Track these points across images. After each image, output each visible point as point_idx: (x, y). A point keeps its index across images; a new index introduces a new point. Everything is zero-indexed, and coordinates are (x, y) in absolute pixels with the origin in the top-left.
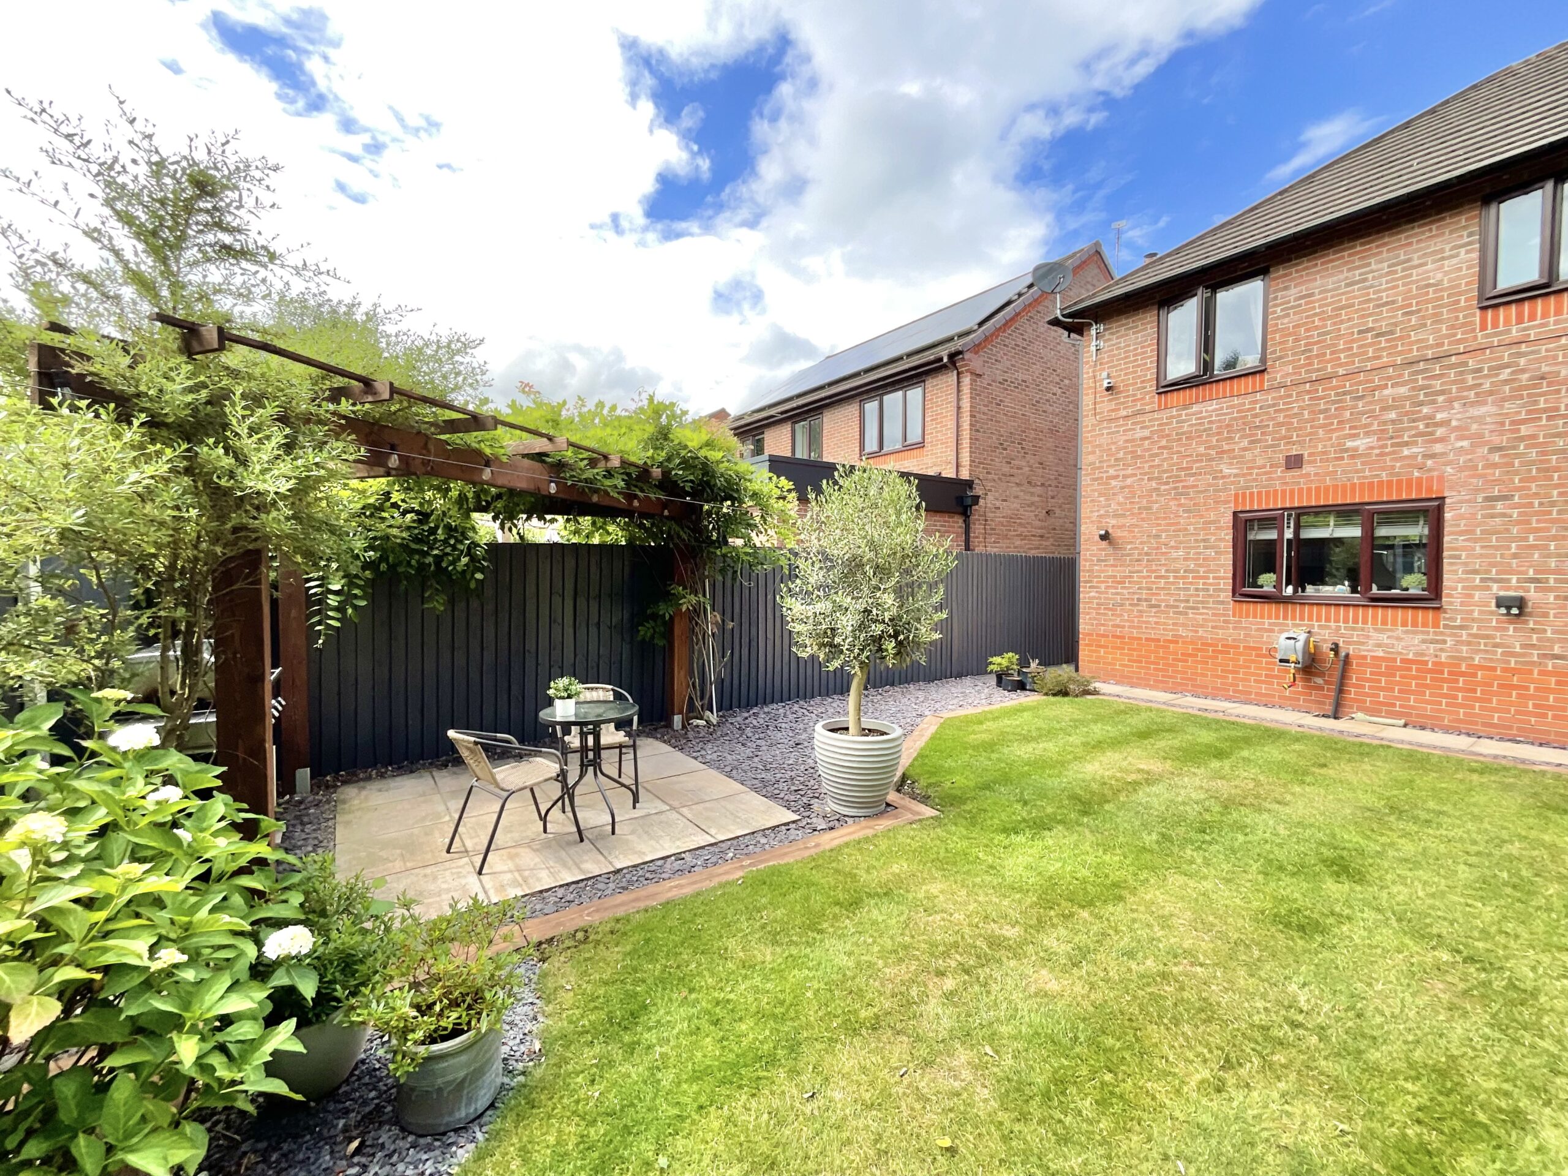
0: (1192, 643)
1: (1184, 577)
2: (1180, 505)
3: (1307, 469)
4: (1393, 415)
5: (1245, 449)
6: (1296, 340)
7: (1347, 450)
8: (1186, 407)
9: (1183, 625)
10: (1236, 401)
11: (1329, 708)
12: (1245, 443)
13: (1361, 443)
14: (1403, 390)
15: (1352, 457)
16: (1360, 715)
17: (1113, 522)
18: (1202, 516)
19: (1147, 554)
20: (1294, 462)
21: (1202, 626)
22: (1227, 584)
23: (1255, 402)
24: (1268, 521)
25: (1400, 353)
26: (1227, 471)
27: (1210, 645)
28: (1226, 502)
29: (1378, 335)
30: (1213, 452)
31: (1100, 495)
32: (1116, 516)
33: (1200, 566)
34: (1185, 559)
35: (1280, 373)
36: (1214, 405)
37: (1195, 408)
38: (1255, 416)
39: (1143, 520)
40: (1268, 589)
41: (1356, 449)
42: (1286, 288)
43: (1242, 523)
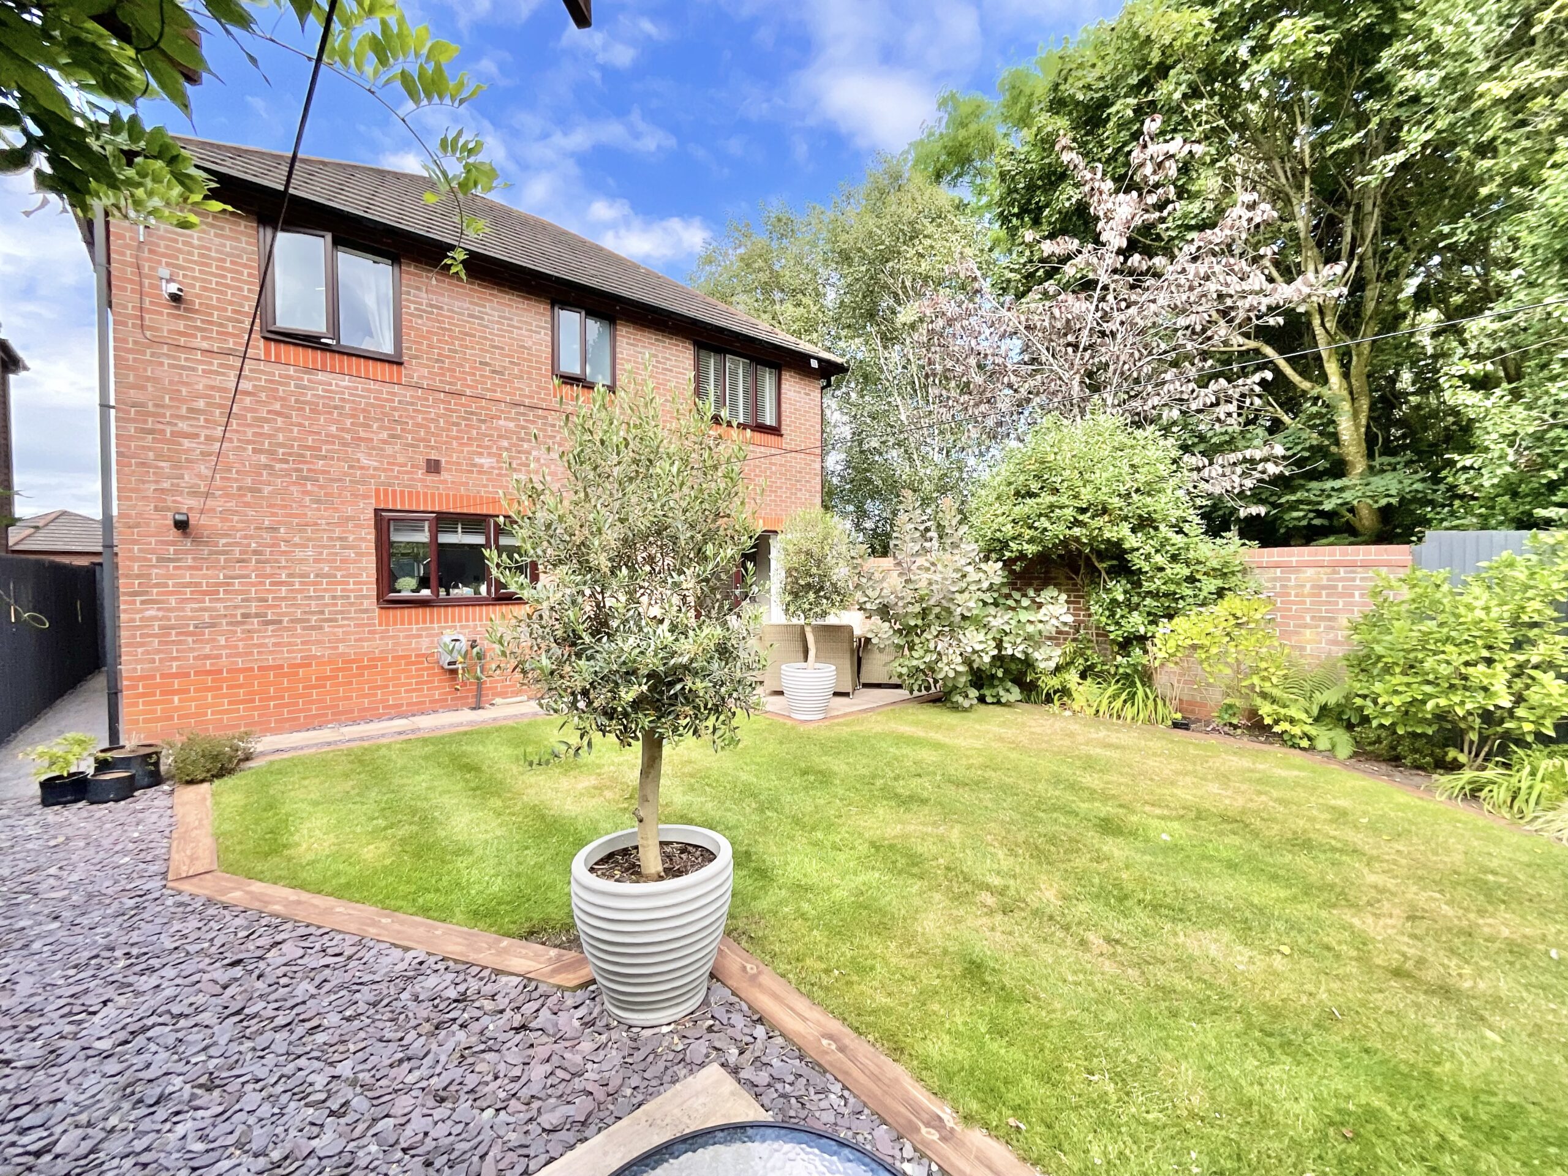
0: (330, 663)
1: (315, 583)
2: (306, 493)
3: (445, 475)
4: (505, 444)
5: (384, 442)
6: (430, 346)
7: (475, 465)
8: (307, 370)
9: (318, 642)
10: (372, 385)
11: (472, 701)
12: (384, 435)
13: (486, 461)
15: (480, 472)
16: (498, 700)
17: (192, 502)
18: (336, 510)
19: (255, 552)
20: (433, 467)
21: (343, 641)
22: (370, 589)
25: (509, 394)
26: (365, 462)
27: (353, 661)
28: (366, 497)
30: (348, 437)
33: (338, 569)
35: (417, 371)
36: (346, 382)
37: (321, 376)
38: (394, 409)
40: (406, 594)
41: (482, 466)
42: (418, 289)
43: (383, 522)
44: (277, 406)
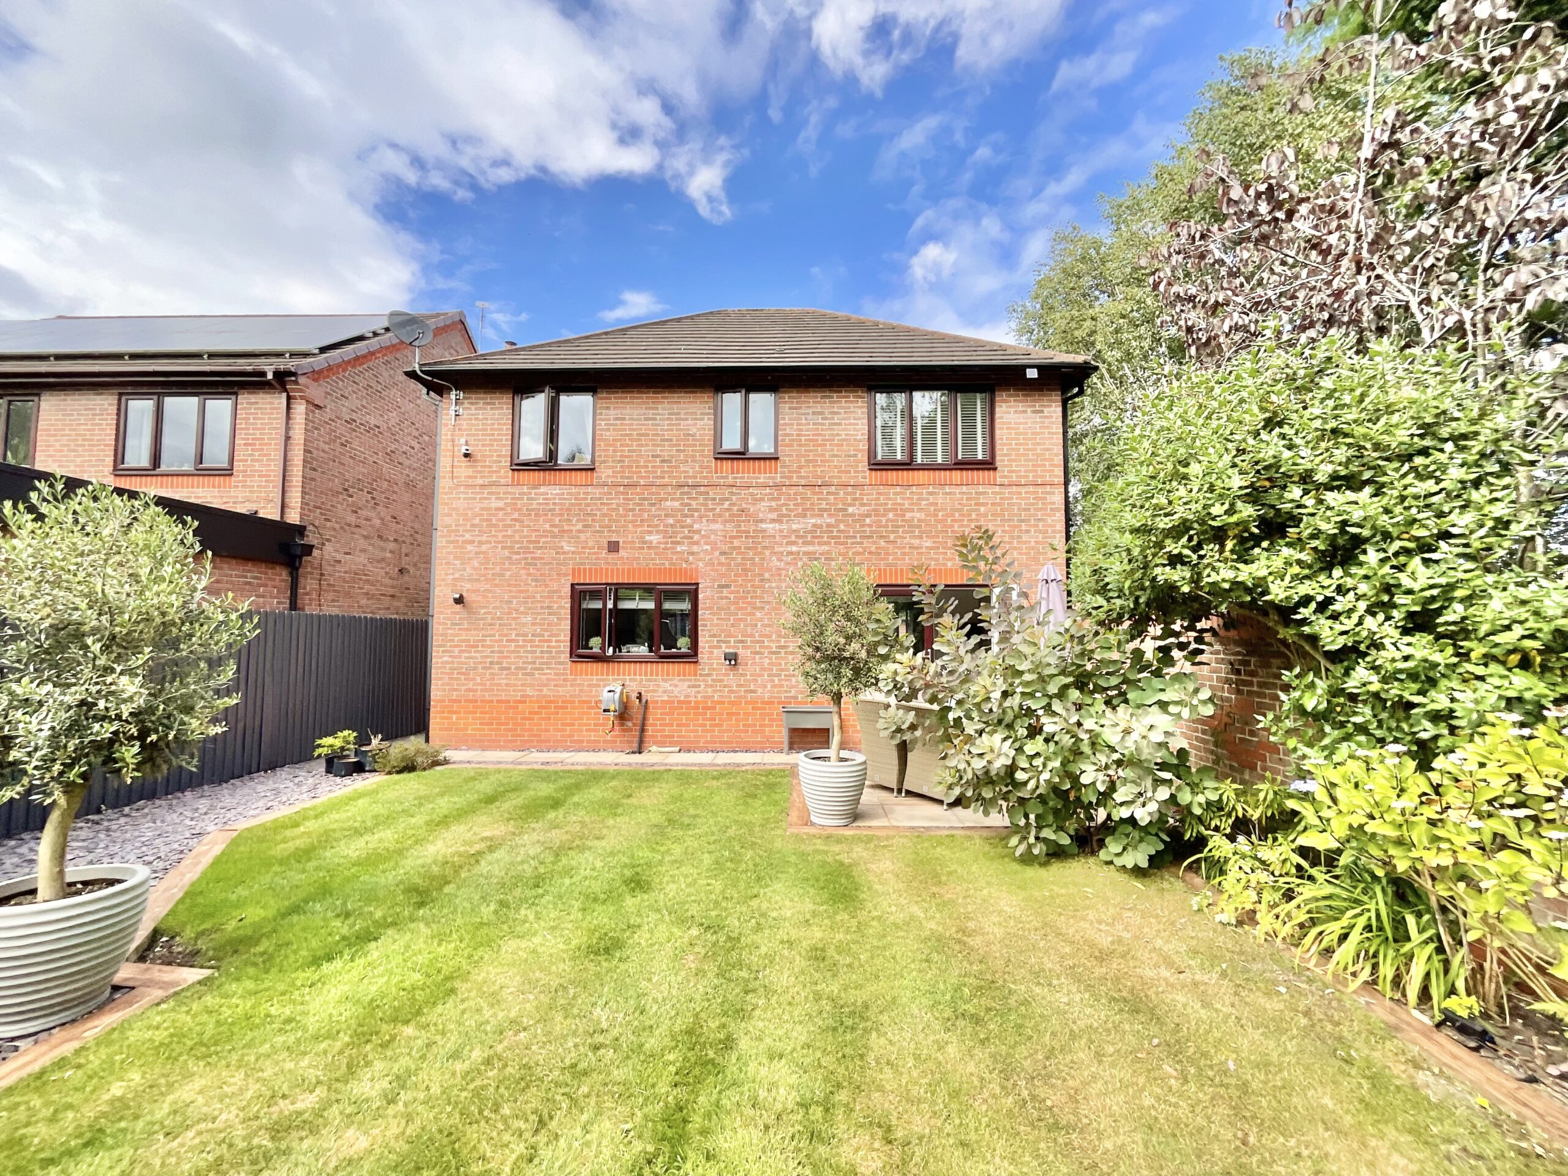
0: (537, 702)
1: (531, 641)
2: (529, 575)
3: (622, 553)
4: (671, 521)
5: (579, 531)
6: (615, 451)
7: (645, 542)
8: (536, 486)
9: (531, 685)
10: (574, 490)
11: (635, 746)
12: (580, 526)
13: (654, 538)
14: (676, 504)
15: (649, 548)
16: (654, 748)
17: (468, 586)
18: (547, 586)
19: (499, 619)
20: (613, 547)
21: (545, 685)
22: (566, 646)
23: (587, 493)
24: (596, 594)
25: (674, 477)
26: (567, 548)
27: (551, 702)
28: (566, 575)
29: (663, 461)
30: (556, 530)
31: (456, 558)
32: (470, 580)
33: (545, 630)
34: (533, 624)
35: (604, 473)
36: (557, 490)
37: (542, 489)
38: (588, 505)
39: (496, 585)
40: (596, 650)
41: (651, 542)
42: (608, 408)
43: (579, 594)
44: (516, 516)
